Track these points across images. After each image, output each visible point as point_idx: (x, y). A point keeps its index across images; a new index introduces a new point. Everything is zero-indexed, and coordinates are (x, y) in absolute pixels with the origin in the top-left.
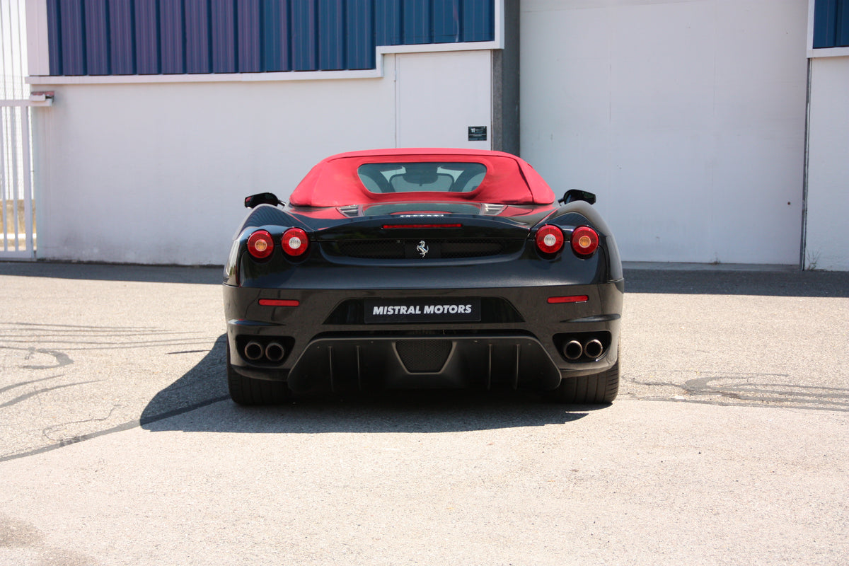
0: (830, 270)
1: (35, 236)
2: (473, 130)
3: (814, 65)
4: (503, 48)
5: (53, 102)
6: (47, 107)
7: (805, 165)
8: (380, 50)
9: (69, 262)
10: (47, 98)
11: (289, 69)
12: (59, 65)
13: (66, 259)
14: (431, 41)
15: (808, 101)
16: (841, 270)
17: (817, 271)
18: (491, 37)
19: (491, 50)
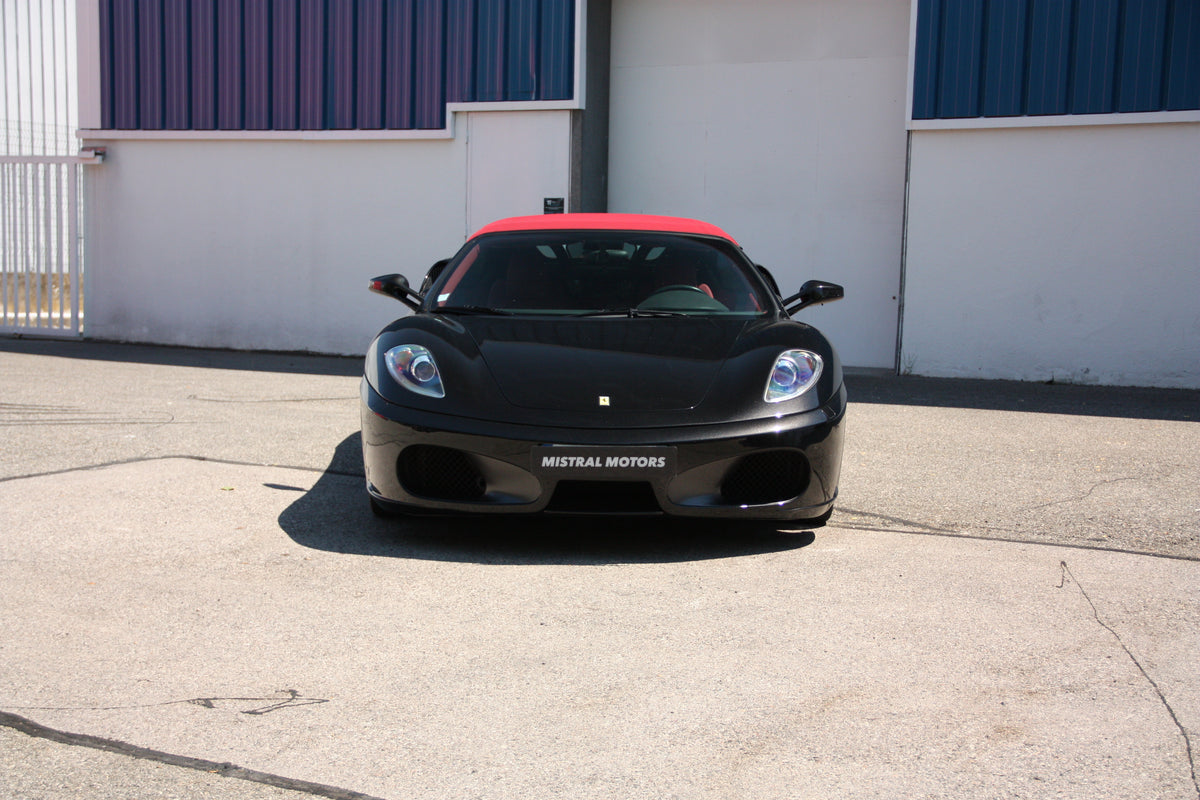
0: (926, 375)
1: (81, 315)
2: (549, 202)
3: (915, 138)
4: (584, 108)
5: (103, 159)
6: (98, 165)
7: (903, 253)
8: (451, 107)
9: (116, 343)
10: (96, 154)
11: (354, 127)
12: (111, 119)
13: (113, 339)
14: (505, 99)
15: (907, 180)
16: (939, 376)
17: (913, 376)
18: (570, 96)
19: (570, 110)
